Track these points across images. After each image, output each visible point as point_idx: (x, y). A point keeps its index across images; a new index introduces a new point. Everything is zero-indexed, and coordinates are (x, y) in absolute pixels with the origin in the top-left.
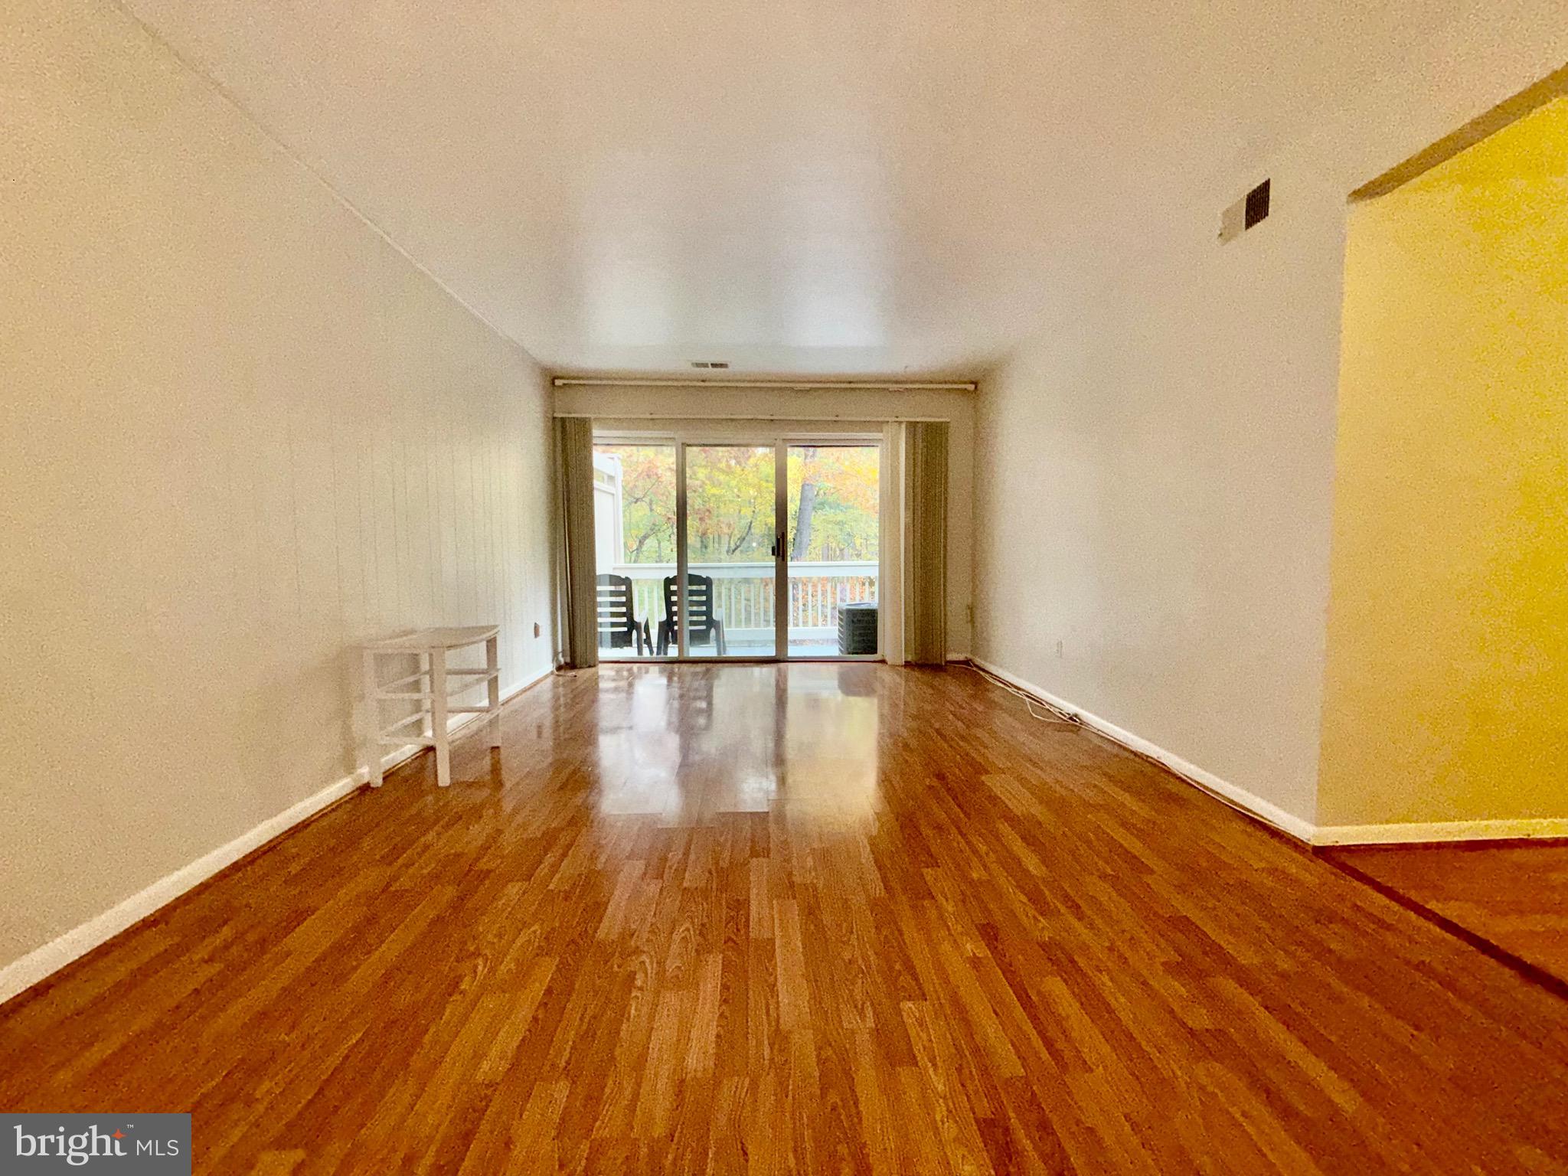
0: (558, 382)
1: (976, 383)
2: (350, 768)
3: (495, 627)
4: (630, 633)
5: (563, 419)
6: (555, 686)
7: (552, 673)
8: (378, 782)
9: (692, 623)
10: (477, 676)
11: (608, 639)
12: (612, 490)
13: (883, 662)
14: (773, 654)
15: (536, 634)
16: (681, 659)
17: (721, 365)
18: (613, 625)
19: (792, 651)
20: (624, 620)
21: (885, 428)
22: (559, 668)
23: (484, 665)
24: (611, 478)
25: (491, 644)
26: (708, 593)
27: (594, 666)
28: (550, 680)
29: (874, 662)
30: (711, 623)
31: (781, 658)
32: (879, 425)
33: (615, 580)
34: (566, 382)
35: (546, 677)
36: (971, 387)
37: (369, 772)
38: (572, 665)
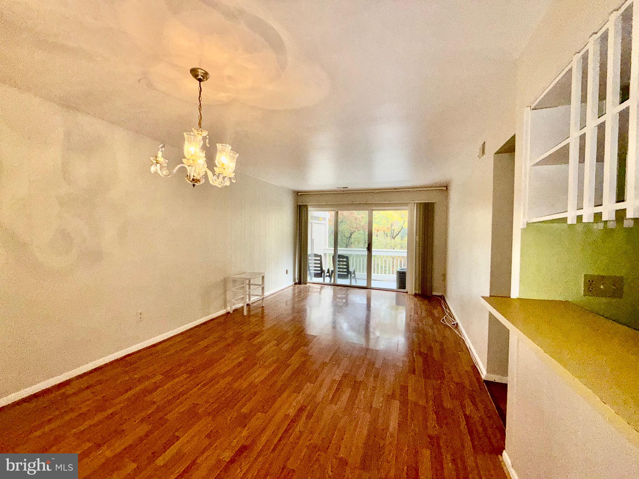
0: (299, 194)
1: (447, 187)
2: (225, 307)
3: (264, 273)
4: (322, 273)
5: (300, 205)
6: (294, 290)
7: (292, 285)
8: (231, 312)
9: (339, 271)
10: (257, 286)
11: (313, 275)
12: (325, 222)
13: (407, 292)
14: (366, 286)
15: (287, 273)
16: (334, 284)
17: (347, 188)
18: (315, 270)
19: (374, 285)
20: (320, 269)
21: (409, 205)
22: (295, 284)
23: (261, 283)
24: (324, 218)
25: (263, 277)
26: (347, 262)
27: (306, 284)
28: (292, 287)
29: (404, 292)
30: (348, 272)
31: (369, 287)
32: (406, 204)
33: (316, 255)
34: (301, 193)
35: (290, 286)
36: (445, 188)
37: (229, 309)
38: (300, 283)
